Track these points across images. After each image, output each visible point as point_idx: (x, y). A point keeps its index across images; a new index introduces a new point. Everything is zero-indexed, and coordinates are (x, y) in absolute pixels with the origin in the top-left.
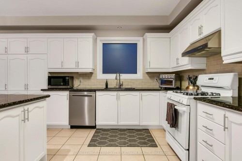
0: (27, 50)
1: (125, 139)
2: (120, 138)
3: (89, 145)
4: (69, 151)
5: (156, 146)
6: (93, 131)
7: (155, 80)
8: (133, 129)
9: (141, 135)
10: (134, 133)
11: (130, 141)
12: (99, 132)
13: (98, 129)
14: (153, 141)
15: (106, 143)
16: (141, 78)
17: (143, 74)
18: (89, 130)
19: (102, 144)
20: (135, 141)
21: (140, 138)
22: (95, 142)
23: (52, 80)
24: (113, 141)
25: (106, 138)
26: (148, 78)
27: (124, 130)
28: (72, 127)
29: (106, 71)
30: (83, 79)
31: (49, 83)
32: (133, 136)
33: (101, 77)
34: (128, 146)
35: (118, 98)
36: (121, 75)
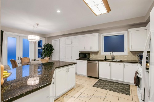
0: (71, 43)
1: (112, 87)
2: (109, 86)
3: (93, 86)
4: (84, 86)
5: (129, 95)
6: (97, 80)
7: (137, 56)
8: (119, 83)
9: (123, 87)
10: (119, 85)
11: (114, 88)
12: (100, 81)
13: (100, 79)
14: (129, 92)
15: (101, 87)
16: (127, 54)
17: (128, 52)
18: (96, 79)
19: (99, 87)
20: (118, 89)
21: (121, 89)
22: (96, 85)
23: (81, 55)
24: (105, 86)
25: (102, 85)
26: (132, 54)
27: (114, 83)
28: (88, 77)
29: (105, 50)
30: (94, 54)
31: (79, 56)
32: (118, 87)
33: (103, 54)
34: (112, 91)
35: (110, 65)
36: (113, 52)
